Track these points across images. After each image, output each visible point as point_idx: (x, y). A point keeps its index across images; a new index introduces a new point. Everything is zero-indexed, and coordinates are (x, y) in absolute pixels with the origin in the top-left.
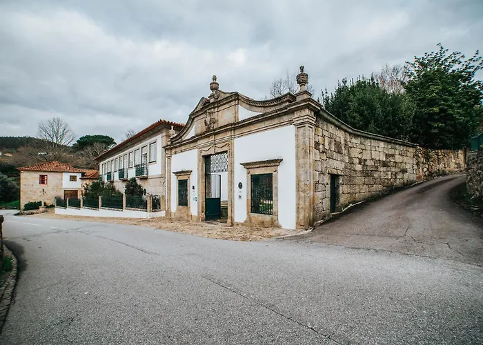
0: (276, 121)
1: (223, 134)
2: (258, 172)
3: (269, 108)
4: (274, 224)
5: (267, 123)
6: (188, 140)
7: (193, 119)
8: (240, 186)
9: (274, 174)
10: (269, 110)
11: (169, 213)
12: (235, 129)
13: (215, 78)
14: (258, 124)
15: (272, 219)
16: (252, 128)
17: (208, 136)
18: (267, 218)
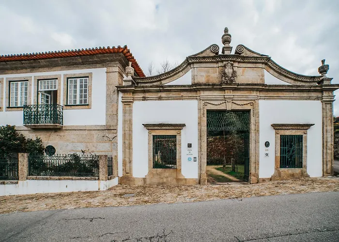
0: (305, 95)
1: (246, 92)
2: (288, 133)
3: (299, 82)
4: (304, 175)
5: (296, 94)
6: (176, 86)
7: (189, 64)
8: (267, 144)
9: (304, 135)
10: (299, 84)
11: (126, 180)
12: (261, 91)
13: (226, 30)
14: (287, 93)
15: (302, 171)
16: (280, 94)
17: (223, 90)
18: (297, 171)
